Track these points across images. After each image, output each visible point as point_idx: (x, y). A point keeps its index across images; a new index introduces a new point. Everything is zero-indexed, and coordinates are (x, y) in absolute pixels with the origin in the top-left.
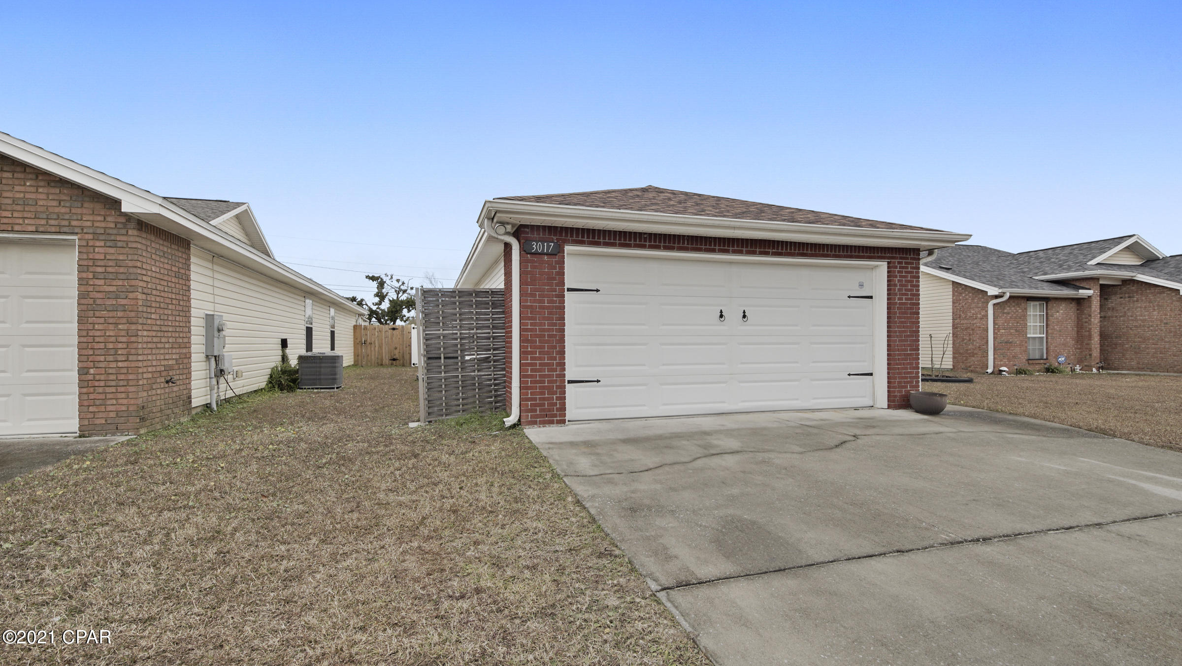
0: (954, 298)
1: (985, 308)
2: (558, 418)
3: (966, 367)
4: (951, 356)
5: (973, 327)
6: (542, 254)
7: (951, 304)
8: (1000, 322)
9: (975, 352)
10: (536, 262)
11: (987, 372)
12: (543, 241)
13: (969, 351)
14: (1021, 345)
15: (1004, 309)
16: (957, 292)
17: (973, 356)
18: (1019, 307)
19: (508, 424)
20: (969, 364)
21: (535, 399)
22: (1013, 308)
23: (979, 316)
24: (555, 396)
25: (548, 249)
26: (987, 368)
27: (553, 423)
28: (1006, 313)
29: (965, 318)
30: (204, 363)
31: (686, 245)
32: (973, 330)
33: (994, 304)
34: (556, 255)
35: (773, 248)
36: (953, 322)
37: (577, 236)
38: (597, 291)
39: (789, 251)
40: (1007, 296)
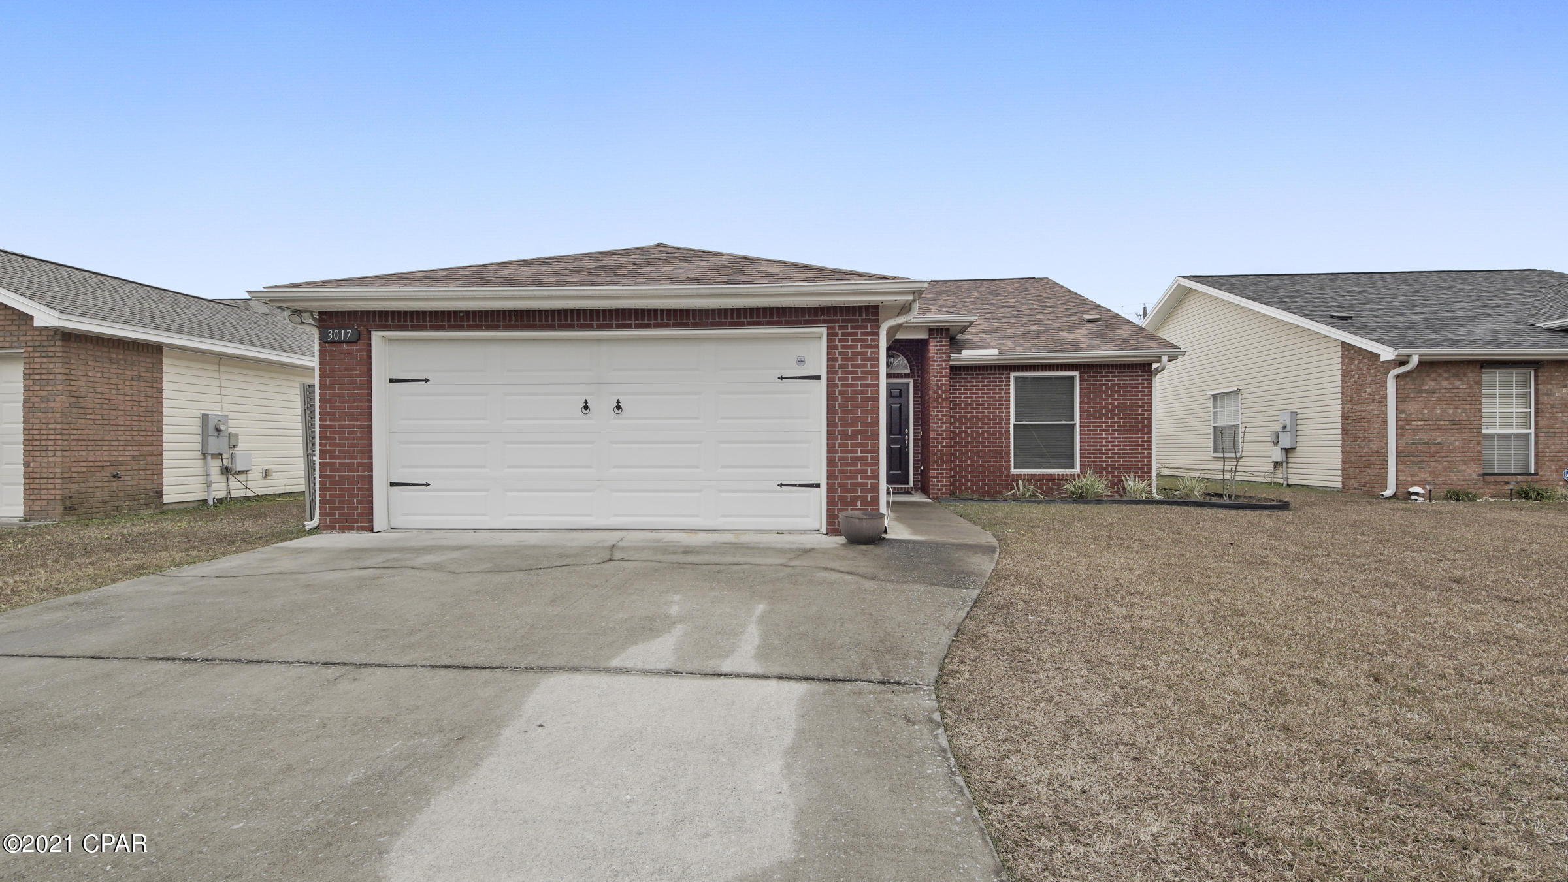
0: (1344, 367)
1: (1384, 384)
2: (359, 524)
3: (1359, 485)
4: (1340, 467)
5: (1369, 417)
6: (340, 342)
7: (1340, 378)
8: (1412, 407)
9: (1373, 459)
10: (335, 351)
11: (1383, 495)
12: (340, 328)
13: (1364, 459)
14: (1464, 449)
15: (1420, 385)
16: (1347, 357)
17: (1369, 468)
18: (1461, 380)
19: (308, 528)
20: (1363, 481)
21: (334, 502)
22: (1445, 383)
23: (1377, 397)
24: (355, 500)
25: (345, 338)
26: (1385, 488)
27: (353, 530)
28: (1426, 392)
29: (1359, 403)
30: (202, 461)
31: (513, 322)
32: (1369, 422)
33: (1398, 377)
34: (356, 342)
35: (636, 319)
36: (1343, 408)
37: (380, 320)
38: (426, 380)
39: (659, 321)
40: (1415, 360)
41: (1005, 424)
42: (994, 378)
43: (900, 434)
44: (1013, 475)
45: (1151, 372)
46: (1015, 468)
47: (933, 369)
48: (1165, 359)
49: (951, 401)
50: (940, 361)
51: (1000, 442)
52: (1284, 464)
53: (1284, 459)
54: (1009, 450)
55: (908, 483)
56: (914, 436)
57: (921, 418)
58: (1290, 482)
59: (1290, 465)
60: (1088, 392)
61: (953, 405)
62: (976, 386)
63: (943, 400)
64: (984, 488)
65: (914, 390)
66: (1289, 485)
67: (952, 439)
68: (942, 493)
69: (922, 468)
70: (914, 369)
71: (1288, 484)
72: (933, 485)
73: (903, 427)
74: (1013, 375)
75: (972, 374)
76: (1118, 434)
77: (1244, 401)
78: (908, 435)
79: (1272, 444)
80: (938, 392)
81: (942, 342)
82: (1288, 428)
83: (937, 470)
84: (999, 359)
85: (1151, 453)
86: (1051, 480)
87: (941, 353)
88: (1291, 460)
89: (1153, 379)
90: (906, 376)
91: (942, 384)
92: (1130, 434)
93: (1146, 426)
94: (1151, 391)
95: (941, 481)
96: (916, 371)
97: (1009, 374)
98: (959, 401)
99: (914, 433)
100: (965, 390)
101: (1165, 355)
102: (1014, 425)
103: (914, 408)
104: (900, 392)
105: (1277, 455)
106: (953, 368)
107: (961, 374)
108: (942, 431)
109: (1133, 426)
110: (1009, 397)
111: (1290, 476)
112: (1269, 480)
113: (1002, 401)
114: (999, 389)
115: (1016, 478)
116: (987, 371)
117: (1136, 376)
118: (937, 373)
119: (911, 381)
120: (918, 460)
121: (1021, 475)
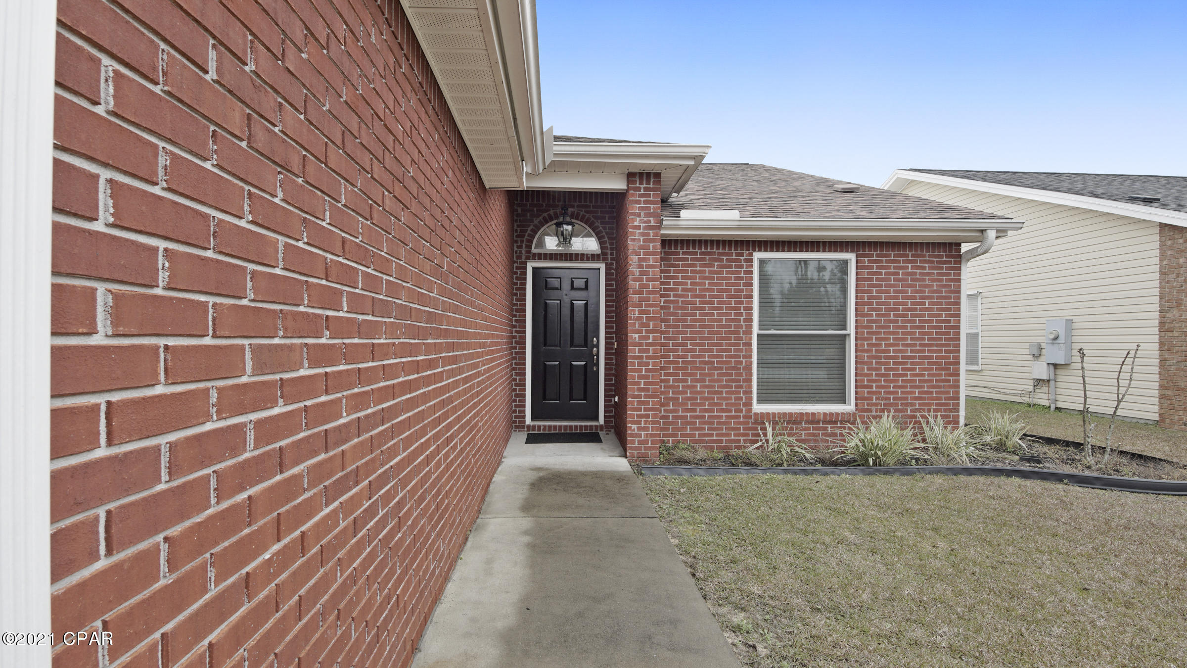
0: (1165, 262)
4: (1155, 393)
16: (1171, 248)
36: (1161, 316)
41: (744, 333)
42: (728, 260)
43: (586, 345)
44: (756, 414)
45: (960, 256)
46: (759, 401)
47: (634, 240)
48: (992, 234)
49: (662, 296)
50: (645, 228)
51: (736, 363)
52: (1052, 383)
53: (1052, 377)
54: (751, 375)
55: (596, 418)
56: (606, 348)
57: (616, 322)
58: (1060, 405)
59: (1059, 384)
60: (869, 286)
61: (665, 302)
62: (700, 272)
63: (649, 293)
64: (712, 435)
65: (607, 280)
66: (1058, 409)
67: (663, 356)
68: (646, 448)
69: (616, 399)
70: (606, 248)
71: (1056, 408)
72: (632, 435)
73: (589, 334)
74: (758, 256)
75: (696, 253)
76: (912, 351)
77: (985, 306)
78: (598, 346)
79: (1030, 357)
80: (641, 280)
81: (649, 196)
82: (1062, 339)
83: (639, 409)
84: (739, 228)
85: (958, 381)
86: (812, 422)
87: (645, 215)
88: (1060, 378)
89: (963, 268)
90: (593, 257)
91: (648, 266)
92: (929, 351)
93: (952, 339)
94: (959, 286)
95: (645, 429)
96: (609, 251)
97: (751, 255)
98: (675, 296)
99: (606, 343)
100: (683, 278)
101: (991, 228)
102: (759, 335)
103: (607, 306)
104: (587, 283)
105: (1041, 370)
106: (668, 243)
107: (678, 253)
108: (648, 345)
109: (934, 339)
110: (752, 291)
111: (1059, 397)
112: (1026, 400)
113: (740, 297)
114: (736, 279)
115: (761, 420)
116: (718, 249)
117: (938, 262)
118: (641, 247)
119: (602, 267)
120: (612, 385)
121: (768, 414)
